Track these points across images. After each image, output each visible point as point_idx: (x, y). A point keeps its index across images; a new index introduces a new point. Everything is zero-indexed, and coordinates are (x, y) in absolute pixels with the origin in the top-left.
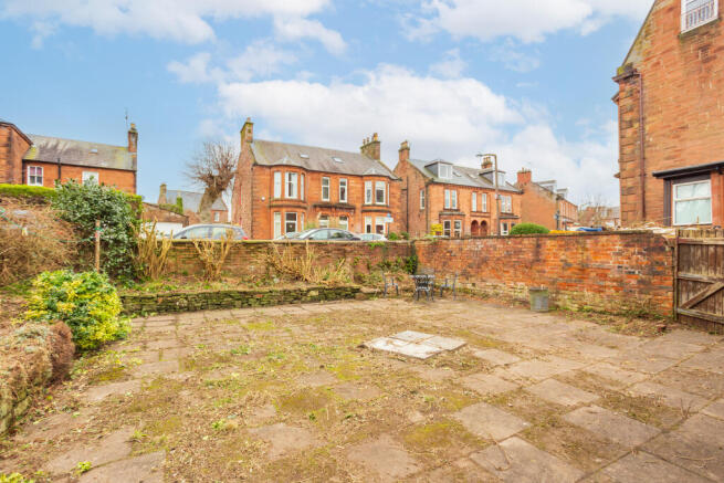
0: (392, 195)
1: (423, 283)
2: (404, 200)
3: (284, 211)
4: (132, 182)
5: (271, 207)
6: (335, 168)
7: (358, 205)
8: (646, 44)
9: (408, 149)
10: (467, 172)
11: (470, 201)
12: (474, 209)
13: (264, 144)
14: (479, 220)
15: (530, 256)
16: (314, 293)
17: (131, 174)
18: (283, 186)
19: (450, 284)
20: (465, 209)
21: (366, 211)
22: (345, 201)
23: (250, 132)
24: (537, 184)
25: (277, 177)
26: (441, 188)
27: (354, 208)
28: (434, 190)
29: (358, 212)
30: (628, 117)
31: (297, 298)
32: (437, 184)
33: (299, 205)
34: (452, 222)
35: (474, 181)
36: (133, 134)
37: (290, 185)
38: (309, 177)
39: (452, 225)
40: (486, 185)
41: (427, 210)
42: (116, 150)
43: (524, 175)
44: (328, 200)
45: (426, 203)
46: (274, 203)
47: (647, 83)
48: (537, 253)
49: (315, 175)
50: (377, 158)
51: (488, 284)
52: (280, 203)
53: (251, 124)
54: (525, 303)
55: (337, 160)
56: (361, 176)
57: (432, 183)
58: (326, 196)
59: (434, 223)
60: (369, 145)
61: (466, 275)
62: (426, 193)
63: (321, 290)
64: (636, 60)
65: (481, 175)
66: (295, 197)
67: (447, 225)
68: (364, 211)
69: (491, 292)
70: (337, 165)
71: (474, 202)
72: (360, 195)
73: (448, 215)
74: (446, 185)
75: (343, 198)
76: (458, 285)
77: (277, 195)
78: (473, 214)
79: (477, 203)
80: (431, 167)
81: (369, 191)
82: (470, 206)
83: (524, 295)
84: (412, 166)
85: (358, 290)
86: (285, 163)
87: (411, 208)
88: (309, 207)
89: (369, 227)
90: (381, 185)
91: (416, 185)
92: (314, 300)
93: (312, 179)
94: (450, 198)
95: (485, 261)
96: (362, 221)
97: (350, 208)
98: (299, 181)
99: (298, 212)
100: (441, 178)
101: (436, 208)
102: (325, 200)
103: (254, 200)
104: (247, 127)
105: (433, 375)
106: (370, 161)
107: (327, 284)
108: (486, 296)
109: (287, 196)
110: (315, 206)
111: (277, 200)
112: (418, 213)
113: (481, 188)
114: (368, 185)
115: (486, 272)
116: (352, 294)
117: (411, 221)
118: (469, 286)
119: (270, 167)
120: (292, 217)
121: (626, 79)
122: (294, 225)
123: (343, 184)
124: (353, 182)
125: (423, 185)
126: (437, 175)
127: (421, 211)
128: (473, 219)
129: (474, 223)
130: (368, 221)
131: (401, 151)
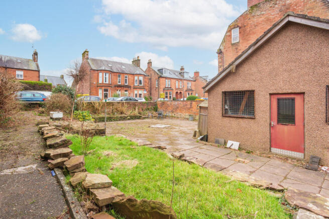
0: (145, 82)
1: (160, 114)
2: (150, 83)
3: (103, 88)
4: (38, 75)
5: (98, 86)
6: (123, 71)
7: (132, 86)
8: (224, 44)
9: (151, 63)
10: (174, 72)
11: (175, 84)
12: (177, 87)
13: (93, 60)
14: (179, 91)
15: (189, 106)
16: (129, 117)
17: (37, 72)
18: (103, 78)
19: (168, 114)
20: (173, 87)
21: (135, 88)
22: (127, 84)
23: (87, 55)
24: (201, 77)
25: (101, 74)
26: (164, 79)
27: (130, 87)
28: (161, 80)
29: (132, 88)
30: (220, 65)
31: (124, 119)
32: (163, 77)
33: (109, 86)
34: (168, 92)
35: (177, 76)
36: (36, 54)
37: (106, 78)
38: (113, 74)
39: (168, 94)
40: (182, 78)
41: (159, 88)
42: (28, 61)
43: (197, 73)
44: (120, 84)
45: (158, 84)
46: (99, 85)
47: (224, 55)
48: (191, 105)
49: (115, 74)
50: (139, 66)
51: (178, 114)
52: (101, 85)
53: (88, 52)
54: (188, 119)
55: (123, 67)
56: (133, 74)
57: (161, 77)
58: (119, 82)
59: (162, 93)
60: (136, 61)
61: (172, 112)
62: (158, 81)
63: (131, 116)
64: (222, 48)
65: (180, 73)
66: (107, 82)
67: (167, 94)
68: (134, 88)
69: (179, 116)
70: (124, 69)
71: (177, 85)
72: (133, 82)
73: (167, 90)
74: (166, 78)
75: (126, 83)
76: (170, 115)
77: (100, 81)
78: (176, 89)
79: (178, 84)
80: (160, 70)
81: (136, 80)
82: (175, 86)
83: (187, 117)
84: (153, 70)
85: (141, 117)
86: (103, 69)
87: (152, 87)
88: (113, 86)
89: (136, 94)
90: (141, 78)
91: (154, 78)
92: (129, 119)
93: (114, 76)
94: (167, 83)
95: (178, 108)
96: (134, 92)
97: (129, 87)
98: (109, 76)
99: (109, 89)
100: (164, 75)
101: (162, 87)
102: (119, 84)
103: (91, 84)
104: (86, 53)
105: (165, 130)
106: (136, 68)
107: (132, 114)
108: (178, 118)
109: (104, 82)
110: (115, 86)
111: (100, 84)
112: (155, 88)
113: (180, 79)
114: (136, 78)
115: (178, 111)
116: (139, 118)
117: (152, 92)
118: (173, 115)
119: (98, 70)
120: (106, 90)
121: (220, 53)
122: (107, 94)
123: (126, 77)
124: (130, 76)
125: (157, 78)
126: (162, 74)
127: (156, 88)
128: (176, 91)
129: (177, 93)
130: (136, 92)
131: (149, 63)
